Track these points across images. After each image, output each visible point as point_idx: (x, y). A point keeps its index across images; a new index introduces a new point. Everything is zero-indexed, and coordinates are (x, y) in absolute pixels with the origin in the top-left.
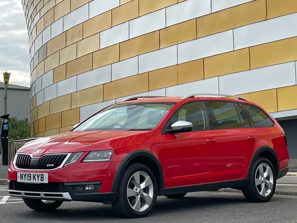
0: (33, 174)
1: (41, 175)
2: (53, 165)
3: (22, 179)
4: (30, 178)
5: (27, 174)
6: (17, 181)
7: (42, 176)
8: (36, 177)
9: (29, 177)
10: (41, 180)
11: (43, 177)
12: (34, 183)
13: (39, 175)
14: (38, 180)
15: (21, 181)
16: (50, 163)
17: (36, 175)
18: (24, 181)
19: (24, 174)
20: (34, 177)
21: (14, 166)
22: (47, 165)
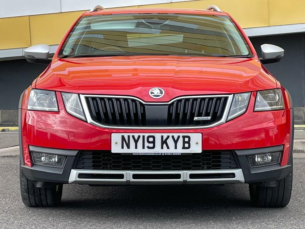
0: (162, 137)
1: (184, 137)
2: (209, 118)
3: (128, 147)
4: (151, 145)
5: (144, 137)
6: (110, 151)
7: (187, 140)
8: (170, 142)
9: (149, 142)
10: (184, 148)
11: (189, 143)
12: (164, 153)
13: (179, 137)
14: (176, 148)
15: (125, 150)
16: (200, 115)
17: (168, 137)
18: (132, 150)
19: (133, 137)
20: (164, 142)
21: (87, 122)
22: (196, 118)
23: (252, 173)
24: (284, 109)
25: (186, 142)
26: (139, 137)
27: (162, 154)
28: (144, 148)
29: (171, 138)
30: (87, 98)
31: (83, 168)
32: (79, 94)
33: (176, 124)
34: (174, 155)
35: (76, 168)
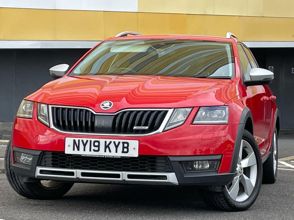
0: (106, 142)
1: (123, 143)
2: (147, 128)
3: (78, 150)
4: (97, 149)
5: (91, 141)
6: (64, 152)
7: (126, 145)
8: (112, 147)
9: (95, 146)
10: (123, 152)
11: (127, 148)
12: (107, 156)
13: (119, 143)
14: (116, 152)
15: (76, 152)
16: (139, 124)
17: (111, 142)
18: (81, 152)
19: (82, 141)
20: (107, 147)
21: (50, 128)
22: (135, 128)
23: (185, 177)
24: (228, 124)
25: (125, 148)
26: (87, 141)
27: (105, 156)
28: (90, 150)
30: (53, 108)
31: (45, 166)
32: (48, 105)
33: (119, 132)
34: (115, 158)
35: (40, 165)
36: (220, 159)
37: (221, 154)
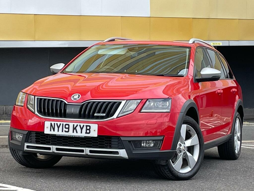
0: (74, 125)
1: (87, 126)
2: (104, 114)
3: (54, 131)
4: (67, 130)
5: (63, 124)
6: (44, 132)
7: (88, 128)
8: (78, 129)
9: (66, 128)
10: (86, 133)
11: (89, 130)
12: (74, 136)
13: (84, 126)
14: (81, 133)
15: (52, 133)
16: (99, 112)
17: (77, 125)
18: (56, 133)
19: (57, 124)
20: (75, 128)
21: (34, 113)
22: (95, 114)
23: (133, 153)
24: (170, 112)
25: (88, 130)
26: (60, 124)
27: (73, 136)
28: (62, 131)
29: (79, 126)
30: (38, 98)
31: (31, 142)
32: (35, 96)
33: (84, 117)
34: (80, 137)
35: (27, 142)
36: (162, 139)
37: (163, 136)
